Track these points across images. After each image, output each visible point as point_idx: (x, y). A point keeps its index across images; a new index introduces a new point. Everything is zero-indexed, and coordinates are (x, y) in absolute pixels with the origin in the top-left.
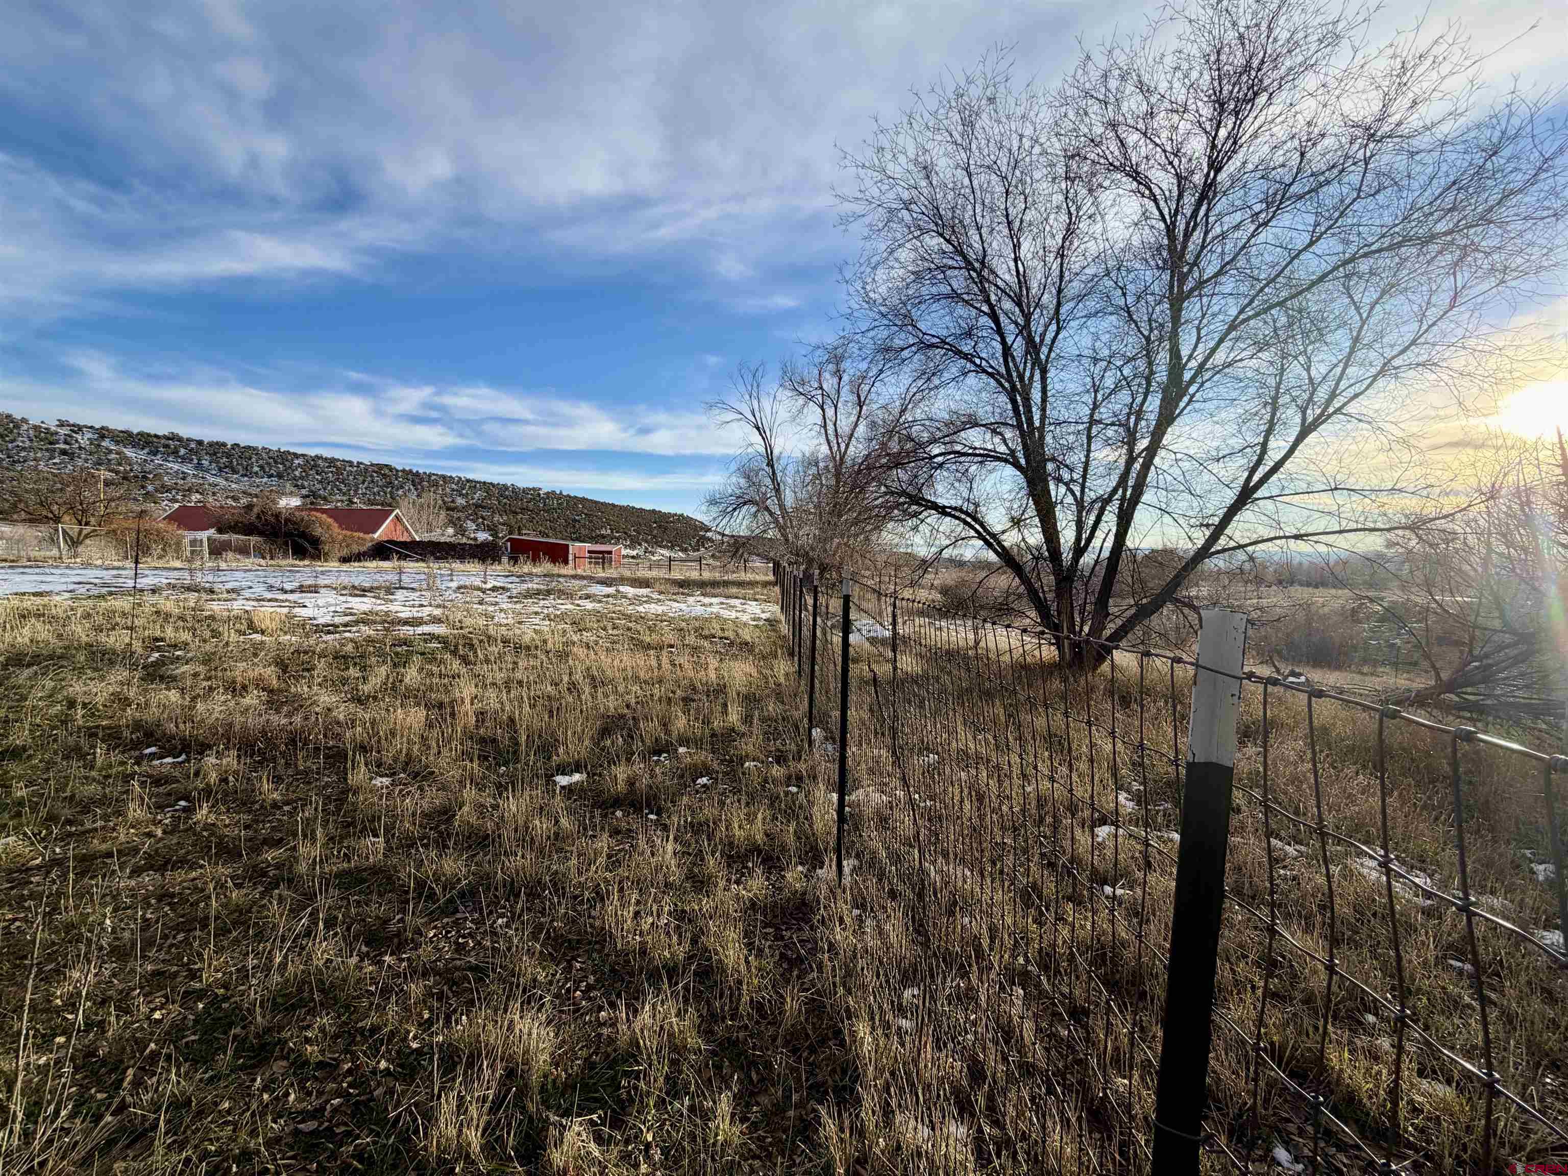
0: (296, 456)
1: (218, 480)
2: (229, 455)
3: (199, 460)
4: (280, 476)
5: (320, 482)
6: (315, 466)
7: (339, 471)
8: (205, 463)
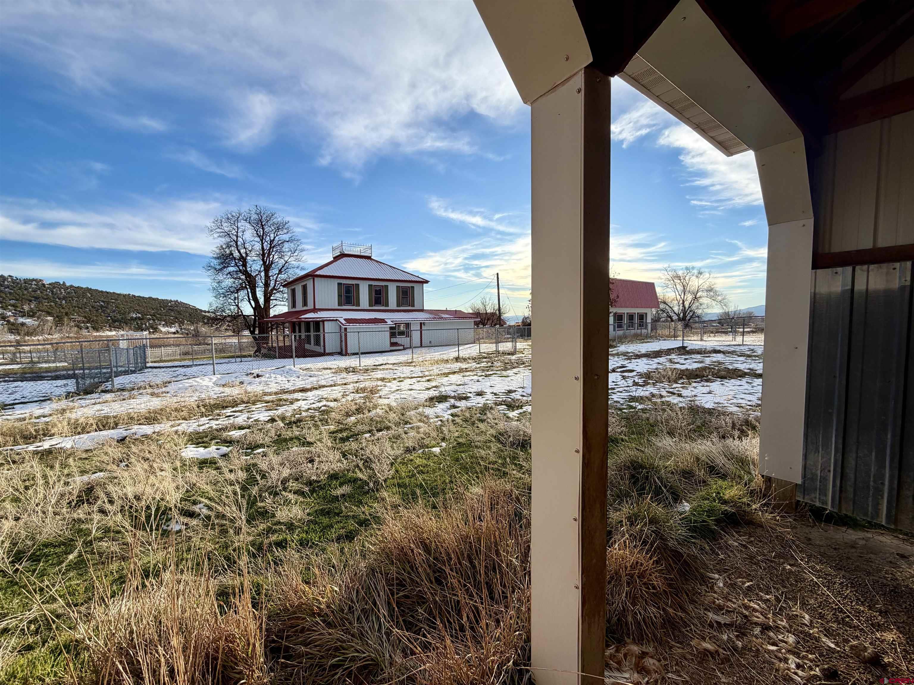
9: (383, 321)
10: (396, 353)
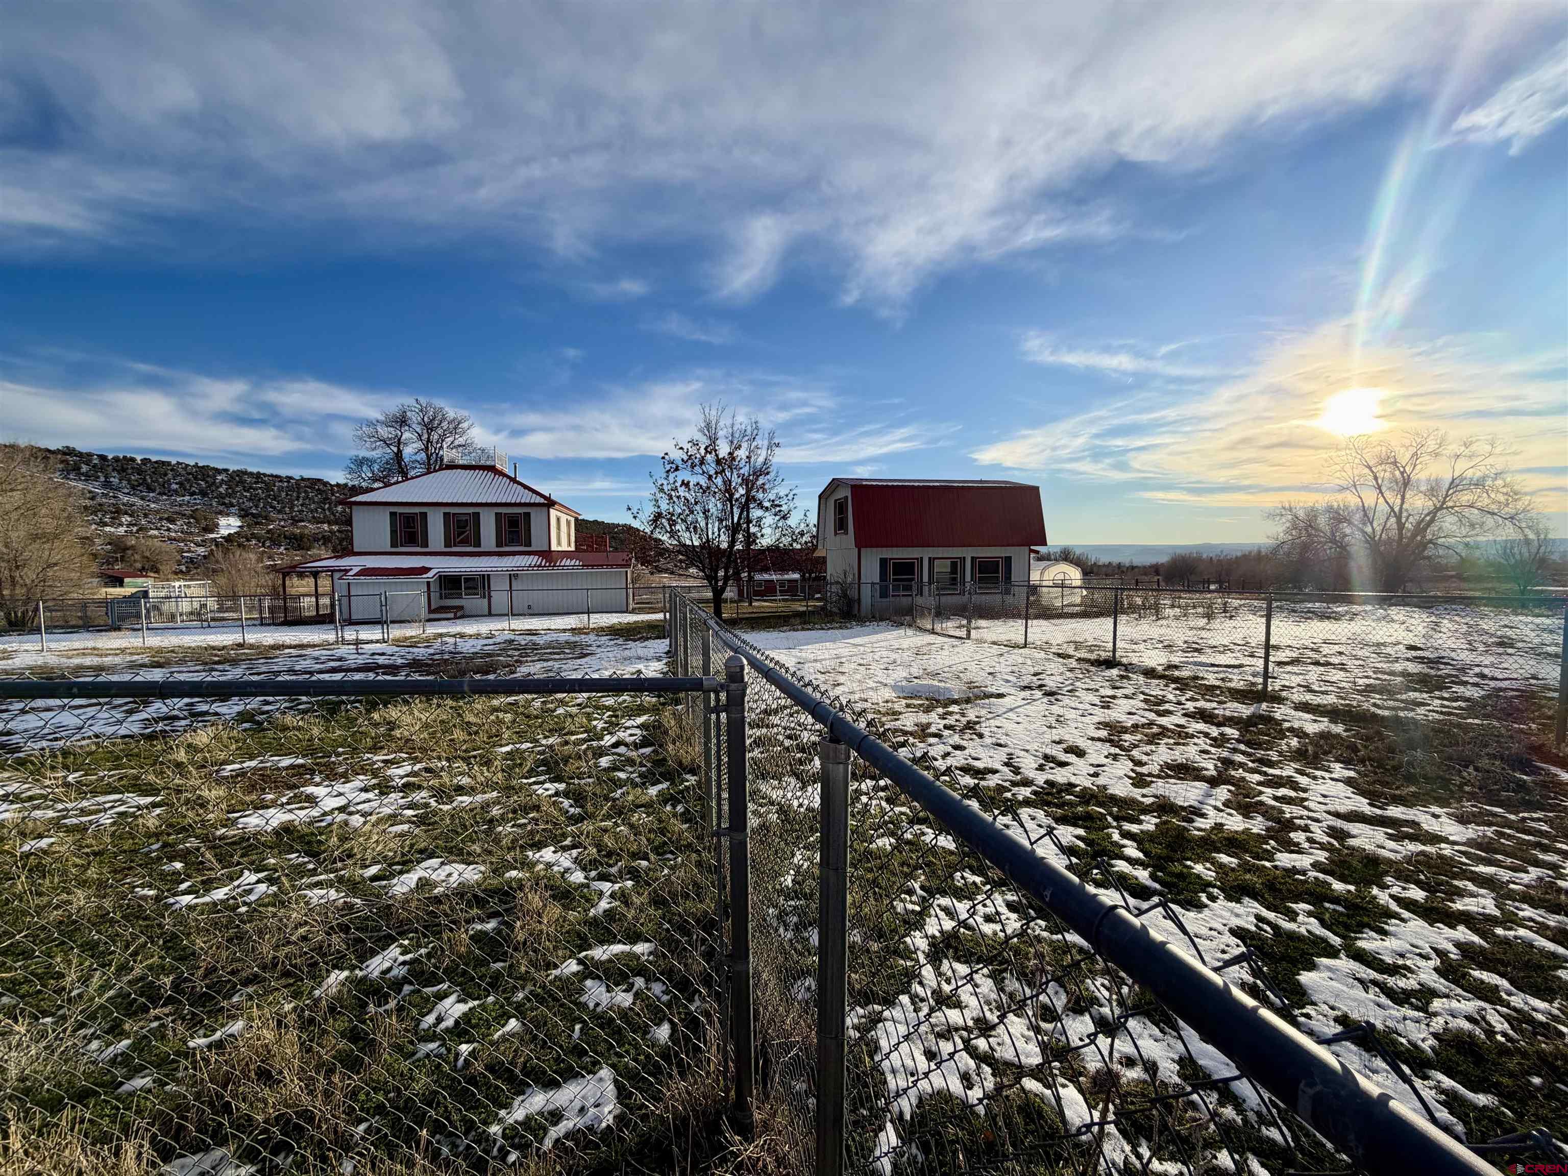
0: (218, 471)
1: (133, 499)
2: (140, 471)
3: (106, 477)
4: (203, 494)
5: (250, 500)
6: (242, 482)
7: (268, 488)
8: (115, 481)
9: (426, 570)
10: (444, 622)
